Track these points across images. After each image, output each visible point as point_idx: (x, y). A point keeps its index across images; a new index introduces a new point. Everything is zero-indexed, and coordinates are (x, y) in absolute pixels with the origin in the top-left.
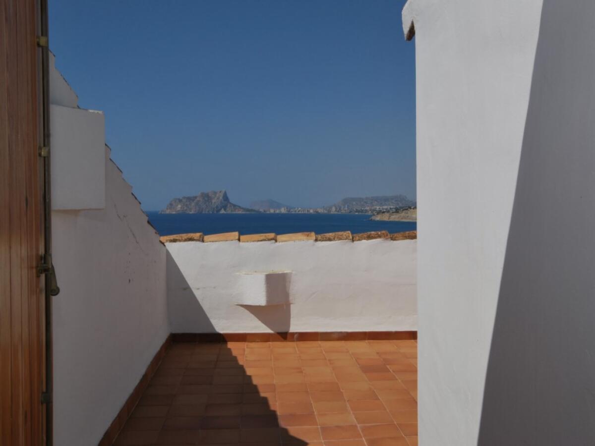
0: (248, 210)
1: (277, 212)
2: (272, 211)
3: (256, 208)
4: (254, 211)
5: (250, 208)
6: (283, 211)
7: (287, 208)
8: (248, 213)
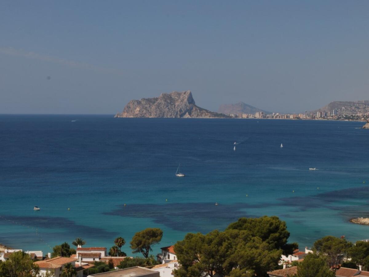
0: (216, 115)
1: (251, 117)
2: (245, 116)
3: (227, 112)
4: (224, 115)
5: (220, 113)
6: (258, 116)
7: (262, 113)
8: (217, 118)
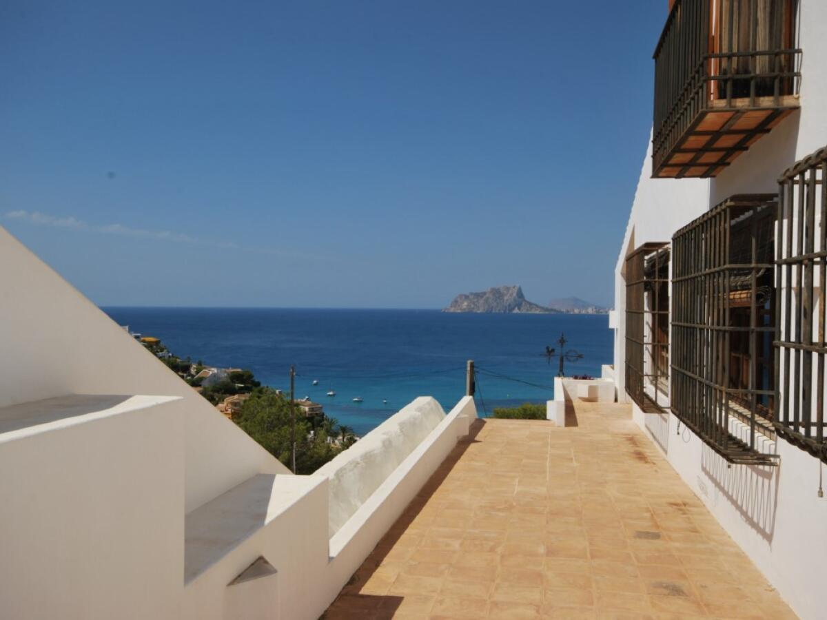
0: (547, 310)
1: (584, 312)
2: (576, 311)
3: (557, 307)
4: (555, 310)
5: (550, 307)
6: (590, 311)
7: (596, 308)
8: (547, 313)
